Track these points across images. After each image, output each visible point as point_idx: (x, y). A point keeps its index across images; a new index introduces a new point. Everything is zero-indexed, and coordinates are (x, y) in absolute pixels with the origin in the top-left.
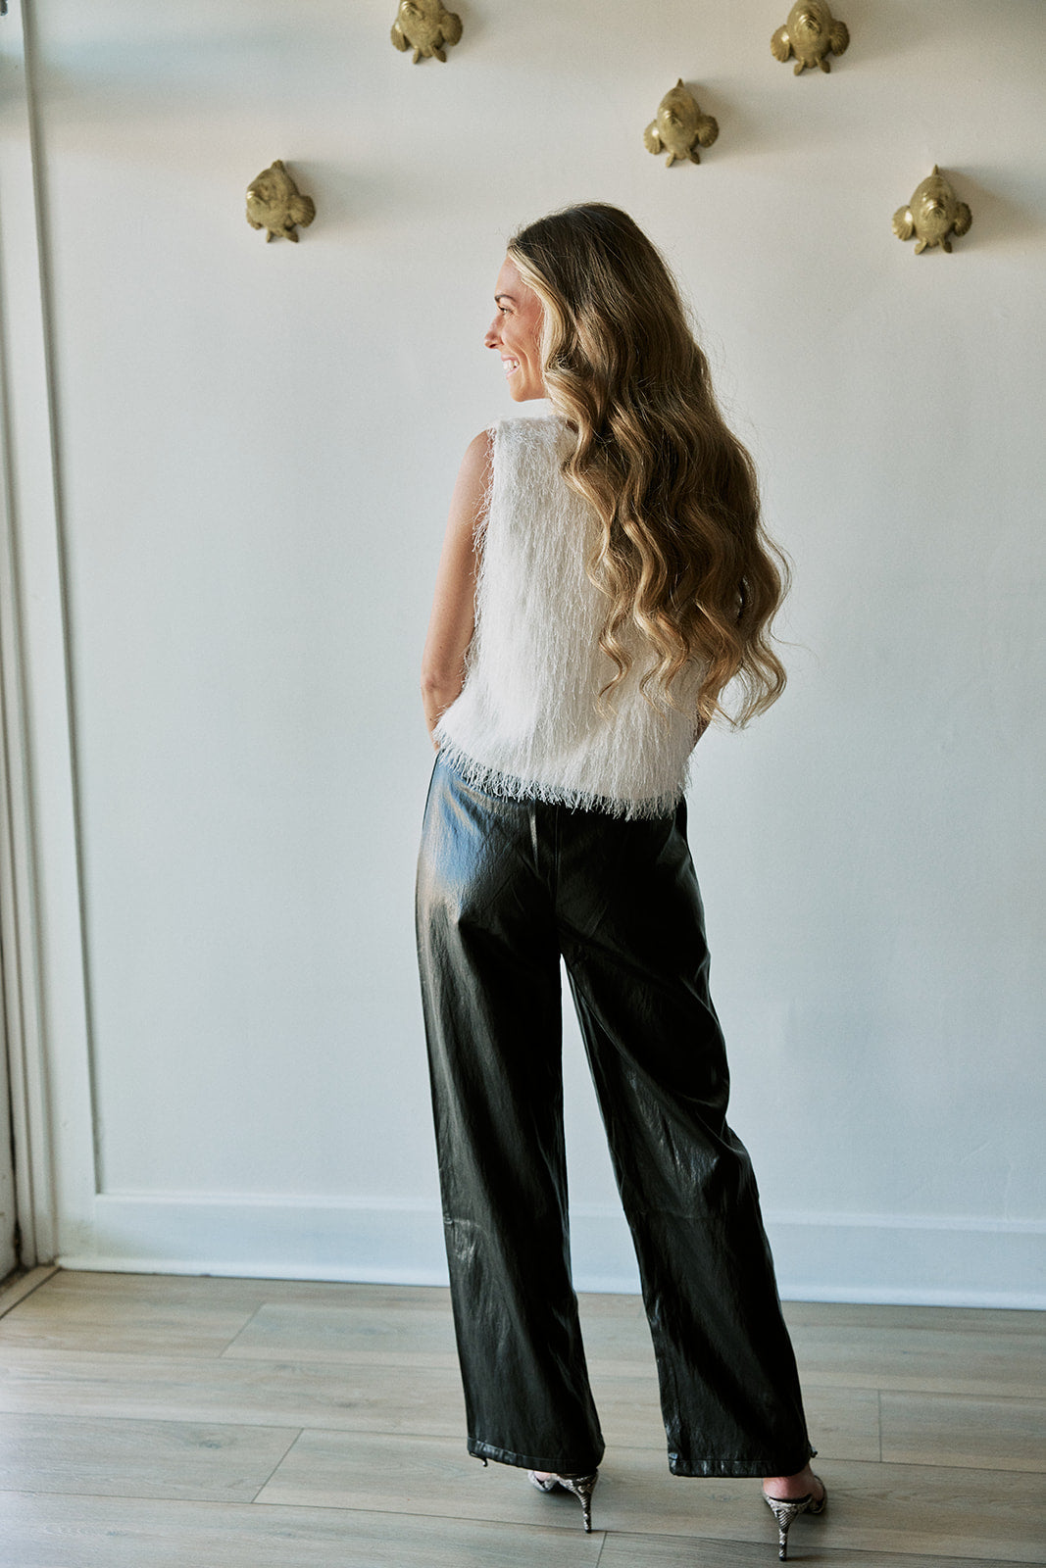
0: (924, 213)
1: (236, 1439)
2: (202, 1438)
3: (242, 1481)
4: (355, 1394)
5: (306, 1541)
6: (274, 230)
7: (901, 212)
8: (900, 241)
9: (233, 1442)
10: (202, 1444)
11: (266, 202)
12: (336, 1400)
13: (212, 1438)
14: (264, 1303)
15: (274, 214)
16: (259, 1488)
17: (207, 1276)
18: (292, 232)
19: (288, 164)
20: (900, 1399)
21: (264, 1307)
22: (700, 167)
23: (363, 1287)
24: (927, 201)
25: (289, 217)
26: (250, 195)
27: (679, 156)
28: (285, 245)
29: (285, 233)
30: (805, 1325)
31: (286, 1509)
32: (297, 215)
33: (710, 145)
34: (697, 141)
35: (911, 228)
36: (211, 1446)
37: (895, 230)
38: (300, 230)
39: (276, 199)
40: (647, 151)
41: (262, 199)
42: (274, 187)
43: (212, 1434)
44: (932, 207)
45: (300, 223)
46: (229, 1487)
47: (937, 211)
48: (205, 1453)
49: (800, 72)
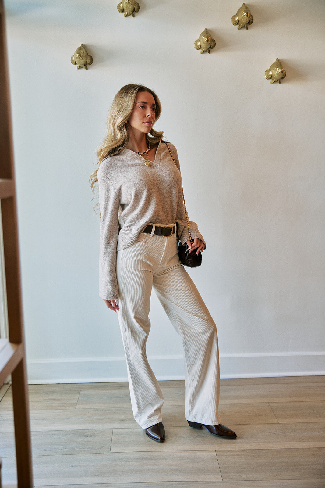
0: (277, 73)
1: (95, 434)
2: (84, 434)
3: (103, 446)
4: (123, 417)
5: (132, 463)
6: (81, 66)
7: (267, 71)
8: (267, 79)
9: (94, 435)
10: (85, 436)
11: (82, 58)
12: (118, 419)
13: (87, 434)
14: (80, 391)
15: (83, 62)
16: (110, 448)
17: (59, 384)
18: (86, 66)
19: (84, 45)
20: (275, 405)
21: (81, 392)
22: (210, 54)
23: (107, 384)
24: (278, 70)
25: (86, 62)
26: (77, 55)
27: (205, 51)
28: (84, 70)
29: (84, 67)
30: (240, 385)
31: (121, 454)
32: (88, 61)
33: (213, 48)
34: (211, 47)
35: (271, 76)
36: (88, 436)
37: (265, 76)
38: (88, 66)
39: (84, 57)
40: (195, 49)
41: (81, 56)
42: (84, 53)
43: (86, 433)
44: (280, 71)
45: (89, 64)
46: (101, 448)
47: (282, 72)
48: (87, 439)
49: (239, 29)
